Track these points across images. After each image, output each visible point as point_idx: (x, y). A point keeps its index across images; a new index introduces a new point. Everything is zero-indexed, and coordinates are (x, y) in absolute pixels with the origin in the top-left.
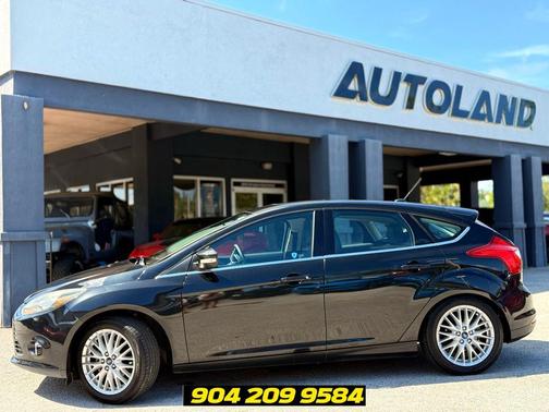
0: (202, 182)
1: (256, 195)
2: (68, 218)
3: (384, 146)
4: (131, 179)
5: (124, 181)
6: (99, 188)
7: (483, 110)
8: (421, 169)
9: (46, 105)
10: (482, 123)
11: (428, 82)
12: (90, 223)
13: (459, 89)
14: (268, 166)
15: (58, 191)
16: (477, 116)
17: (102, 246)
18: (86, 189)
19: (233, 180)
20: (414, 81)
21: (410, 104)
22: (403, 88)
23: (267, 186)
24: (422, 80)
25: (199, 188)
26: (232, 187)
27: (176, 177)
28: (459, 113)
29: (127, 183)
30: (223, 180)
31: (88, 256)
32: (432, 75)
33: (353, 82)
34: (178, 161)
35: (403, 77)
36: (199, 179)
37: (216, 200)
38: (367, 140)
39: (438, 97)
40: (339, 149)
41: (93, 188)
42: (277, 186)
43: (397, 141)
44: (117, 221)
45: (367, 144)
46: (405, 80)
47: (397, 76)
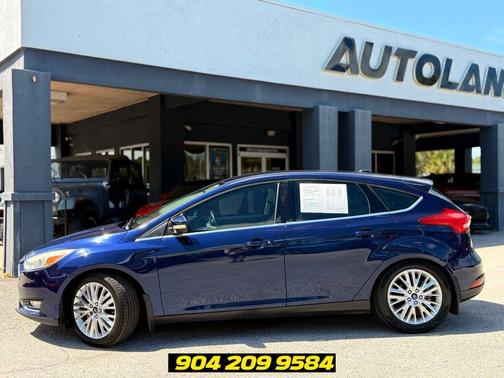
0: (210, 147)
1: (260, 159)
2: (86, 179)
3: (373, 115)
4: (147, 144)
5: (142, 145)
6: (122, 151)
7: (472, 82)
8: (417, 136)
9: (54, 79)
10: (472, 94)
11: (418, 57)
12: (105, 184)
13: (449, 62)
14: (271, 133)
15: (90, 153)
16: (466, 88)
17: (116, 204)
18: (112, 153)
19: (239, 146)
20: (405, 55)
21: (400, 77)
22: (394, 61)
23: (271, 151)
24: (412, 54)
25: (208, 153)
26: (239, 152)
27: (186, 143)
28: (448, 85)
29: (145, 148)
30: (230, 145)
31: (102, 213)
32: (422, 49)
33: (344, 56)
34: (189, 128)
35: (394, 51)
36: (208, 144)
37: (224, 163)
38: (357, 110)
39: (428, 70)
40: (329, 119)
41: (117, 151)
42: (281, 151)
43: (387, 112)
44: (130, 182)
45: (356, 114)
46: (396, 54)
47: (388, 50)
